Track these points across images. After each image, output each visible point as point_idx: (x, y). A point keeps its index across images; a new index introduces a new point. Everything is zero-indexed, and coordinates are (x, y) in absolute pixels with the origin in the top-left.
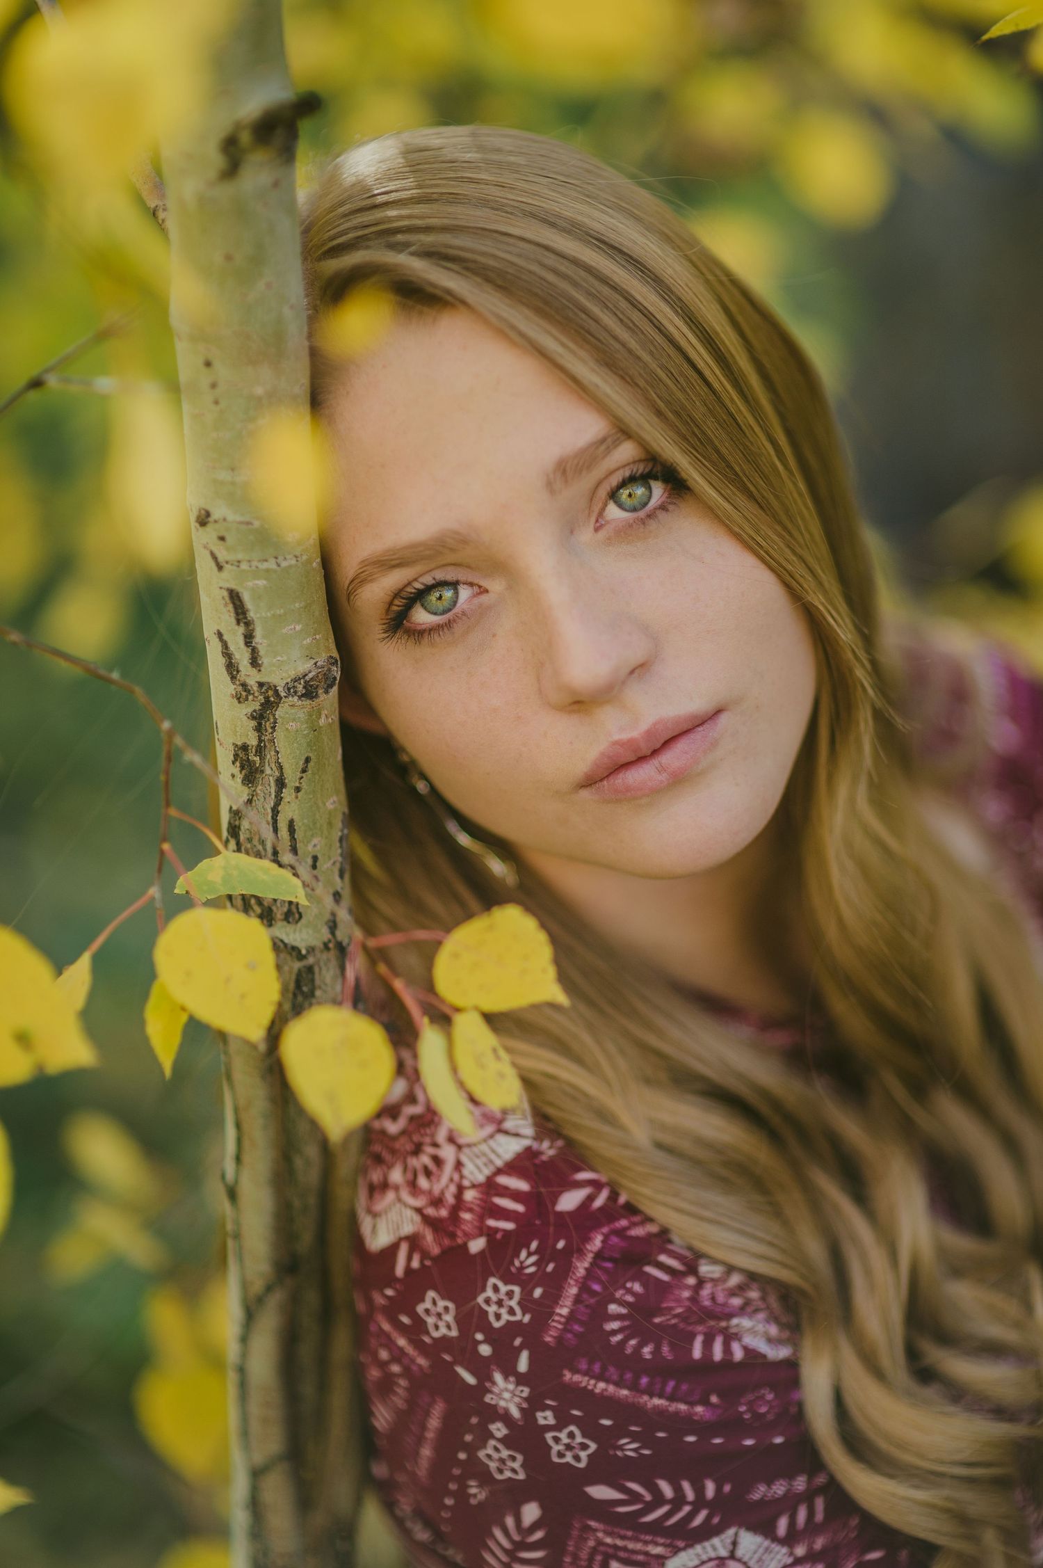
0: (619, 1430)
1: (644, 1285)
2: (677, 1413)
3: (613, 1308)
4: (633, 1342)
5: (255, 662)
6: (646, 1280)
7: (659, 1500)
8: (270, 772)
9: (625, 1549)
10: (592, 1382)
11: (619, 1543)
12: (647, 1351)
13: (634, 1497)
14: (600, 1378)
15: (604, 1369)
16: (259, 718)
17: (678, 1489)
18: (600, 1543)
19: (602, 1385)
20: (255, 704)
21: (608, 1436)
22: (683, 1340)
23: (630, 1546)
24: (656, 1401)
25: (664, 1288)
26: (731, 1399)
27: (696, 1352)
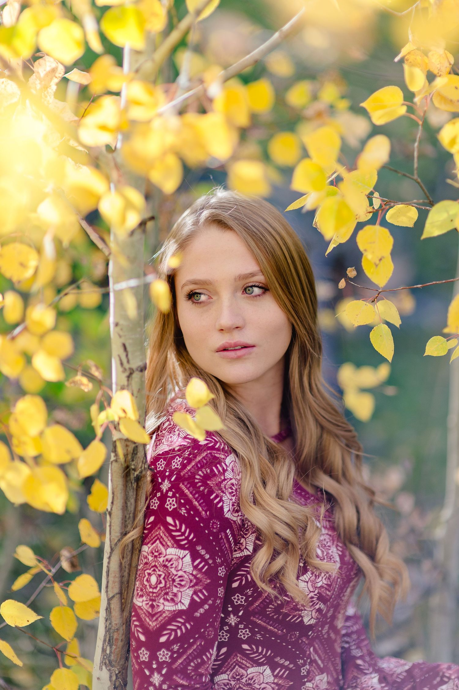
0: (184, 505)
1: (210, 471)
2: (198, 510)
3: (200, 473)
4: (200, 484)
5: (128, 362)
6: (212, 471)
7: (179, 530)
9: (163, 539)
10: (185, 489)
11: (163, 536)
12: (202, 488)
13: (175, 526)
14: (188, 489)
15: (189, 487)
16: (129, 377)
17: (185, 531)
18: (159, 534)
19: (187, 491)
20: (127, 374)
21: (180, 505)
22: (211, 492)
23: (165, 539)
24: (196, 503)
25: (215, 475)
26: (211, 517)
27: (212, 497)
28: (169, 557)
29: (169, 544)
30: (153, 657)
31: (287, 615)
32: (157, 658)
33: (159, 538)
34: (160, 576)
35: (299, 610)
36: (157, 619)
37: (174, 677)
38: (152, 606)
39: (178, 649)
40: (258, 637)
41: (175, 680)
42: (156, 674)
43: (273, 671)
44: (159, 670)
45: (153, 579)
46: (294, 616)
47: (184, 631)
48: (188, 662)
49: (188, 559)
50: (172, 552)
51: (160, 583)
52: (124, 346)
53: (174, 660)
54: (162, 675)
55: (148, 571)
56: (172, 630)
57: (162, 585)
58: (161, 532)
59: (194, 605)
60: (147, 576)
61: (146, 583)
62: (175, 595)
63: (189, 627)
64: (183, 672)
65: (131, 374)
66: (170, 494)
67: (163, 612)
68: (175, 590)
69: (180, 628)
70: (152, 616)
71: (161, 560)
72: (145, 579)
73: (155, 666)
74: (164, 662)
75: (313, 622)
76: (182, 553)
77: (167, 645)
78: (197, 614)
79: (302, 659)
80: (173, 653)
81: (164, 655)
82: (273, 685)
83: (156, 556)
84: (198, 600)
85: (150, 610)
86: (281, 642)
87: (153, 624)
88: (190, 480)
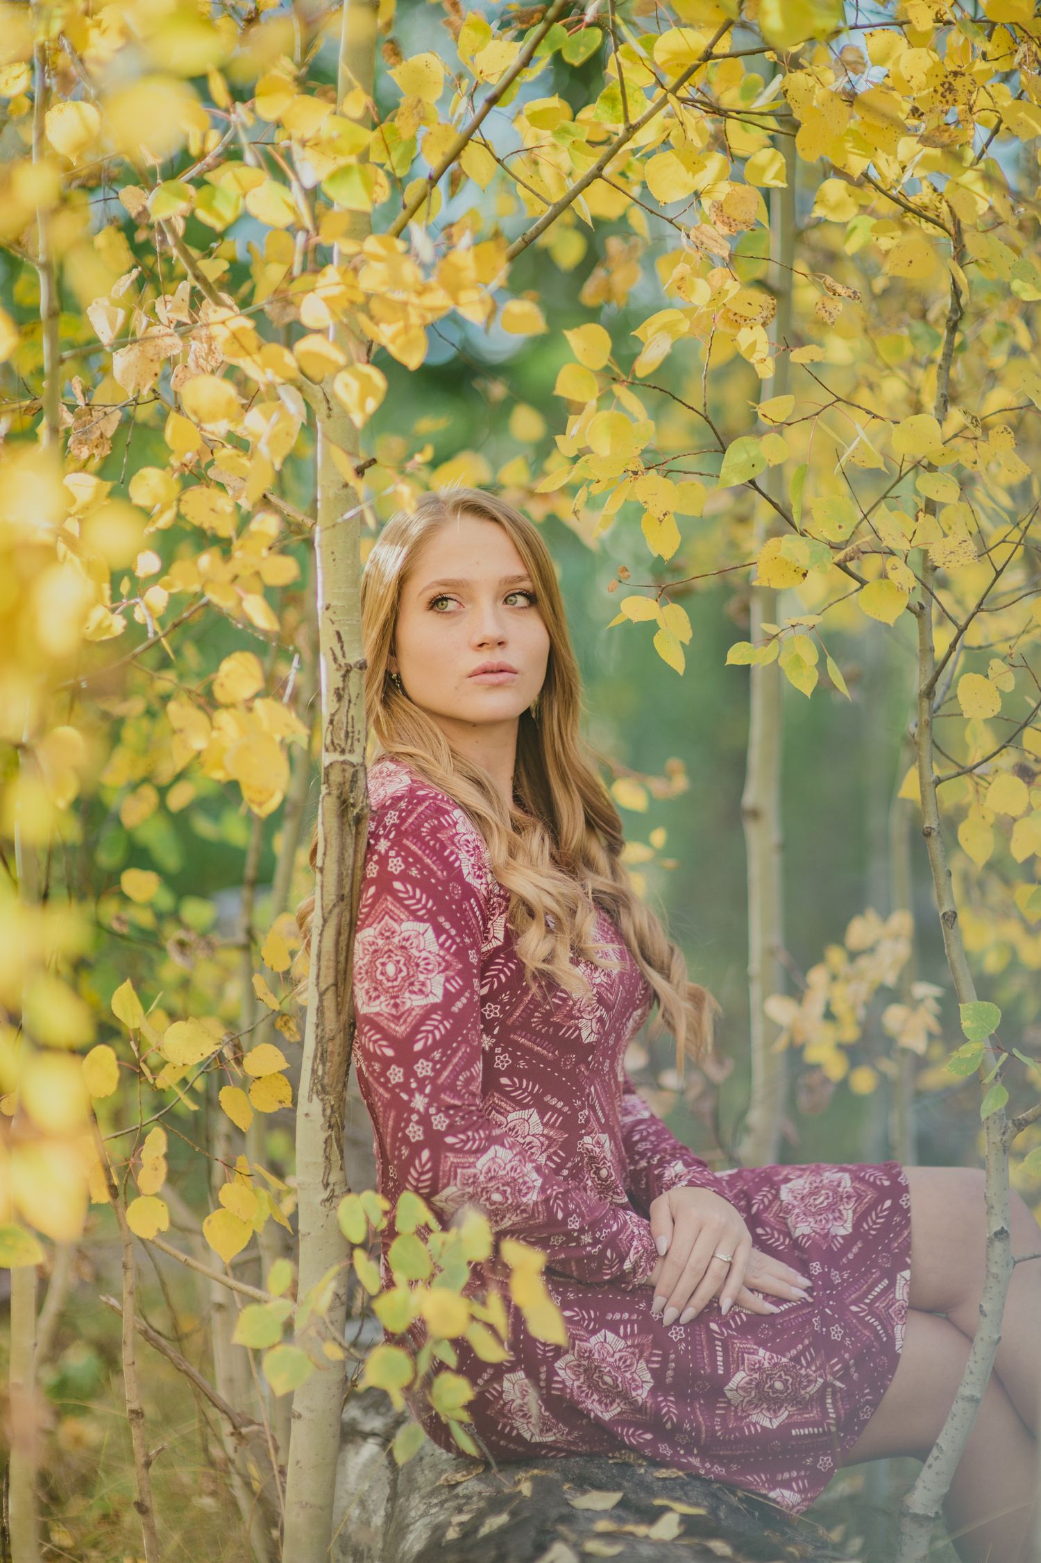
2: (433, 869)
3: (426, 825)
4: (429, 838)
5: (344, 656)
6: (440, 822)
7: (414, 897)
8: (346, 697)
9: (393, 912)
10: (412, 845)
11: (393, 909)
12: (432, 843)
13: (407, 892)
14: (415, 844)
15: (416, 842)
16: (345, 676)
17: (421, 897)
18: (387, 907)
19: (414, 847)
20: (343, 672)
21: (409, 865)
22: (444, 847)
23: (396, 911)
24: (428, 861)
25: (444, 827)
26: (449, 880)
27: (446, 854)
28: (406, 935)
29: (403, 917)
30: (410, 1073)
31: (559, 1026)
32: (414, 1074)
33: (388, 912)
34: (398, 962)
35: (573, 1017)
36: (405, 1021)
37: (442, 1096)
38: (396, 1006)
39: (441, 1057)
40: (522, 1064)
41: (443, 1100)
42: (417, 1095)
43: (542, 1116)
44: (421, 1090)
45: (391, 969)
46: (569, 1028)
47: (443, 1031)
48: (455, 1074)
49: (430, 934)
50: (409, 927)
51: (401, 971)
52: (338, 633)
53: (438, 1073)
54: (426, 1096)
55: (381, 960)
56: (428, 1032)
57: (404, 974)
58: (389, 903)
59: (449, 998)
60: (380, 968)
61: (380, 977)
62: (423, 984)
63: (448, 1026)
64: (451, 1087)
65: (348, 671)
66: (392, 853)
67: (411, 1010)
68: (422, 977)
69: (437, 1027)
70: (396, 1018)
71: (396, 940)
72: (378, 972)
73: (414, 1085)
74: (426, 1077)
75: (593, 1038)
76: (421, 927)
77: (426, 1053)
78: (455, 1009)
79: (580, 1099)
80: (435, 1063)
81: (423, 1068)
82: (542, 1139)
83: (388, 938)
84: (453, 990)
85: (394, 1012)
86: (553, 1072)
87: (400, 1030)
88: (415, 834)
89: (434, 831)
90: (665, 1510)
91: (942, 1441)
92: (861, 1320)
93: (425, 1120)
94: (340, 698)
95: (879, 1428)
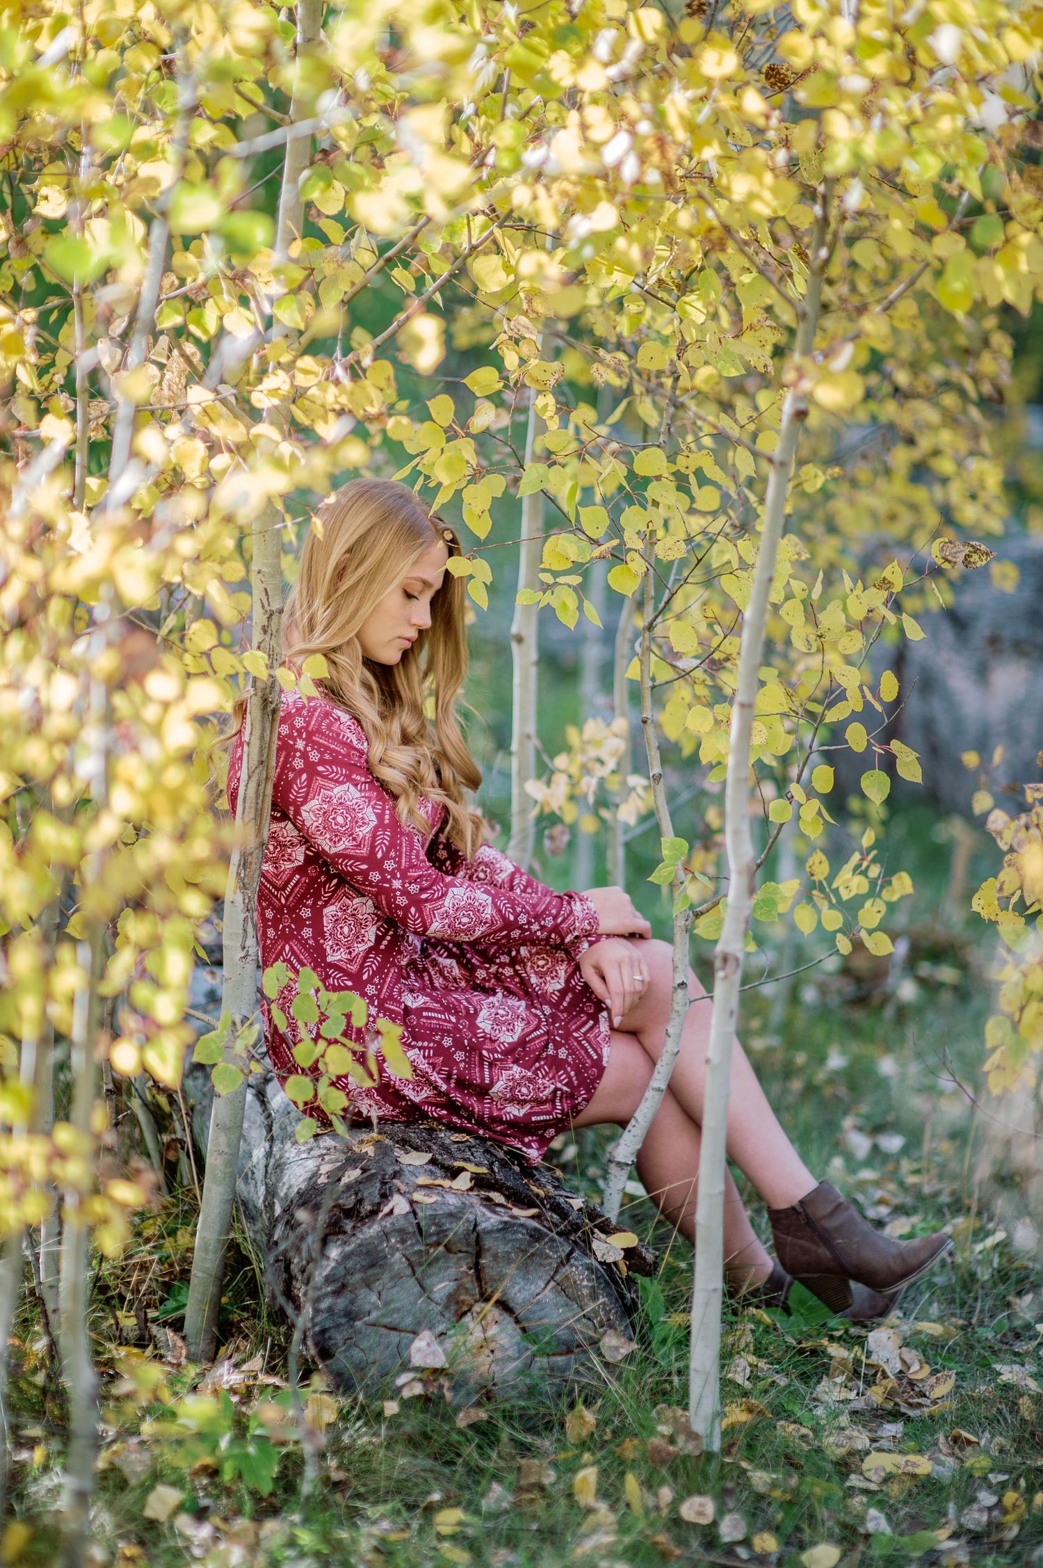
5: (269, 605)
8: (269, 632)
12: (330, 734)
13: (327, 770)
16: (269, 618)
20: (268, 615)
21: (322, 754)
30: (383, 872)
34: (342, 813)
36: (364, 845)
37: (408, 874)
38: (354, 839)
39: (396, 853)
41: (410, 876)
42: (393, 881)
44: (394, 877)
45: (339, 820)
47: (388, 839)
48: (409, 857)
49: (352, 788)
50: (338, 790)
51: (346, 818)
52: (266, 591)
54: (398, 879)
55: (332, 816)
56: (380, 844)
57: (349, 818)
58: (320, 781)
59: (379, 817)
61: (337, 828)
62: (363, 819)
63: (388, 833)
65: (271, 615)
67: (364, 837)
68: (360, 815)
69: (383, 839)
70: (358, 846)
72: (334, 825)
74: (393, 869)
76: (345, 787)
77: (385, 856)
78: (386, 821)
80: (394, 859)
81: (389, 865)
83: (328, 802)
84: (378, 813)
85: (355, 843)
87: (364, 851)
88: (318, 731)
89: (329, 726)
90: (462, 1169)
91: (638, 1115)
92: (579, 1042)
93: (405, 892)
94: (265, 632)
95: (593, 1110)
